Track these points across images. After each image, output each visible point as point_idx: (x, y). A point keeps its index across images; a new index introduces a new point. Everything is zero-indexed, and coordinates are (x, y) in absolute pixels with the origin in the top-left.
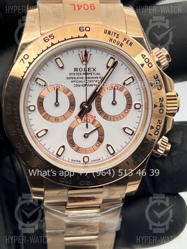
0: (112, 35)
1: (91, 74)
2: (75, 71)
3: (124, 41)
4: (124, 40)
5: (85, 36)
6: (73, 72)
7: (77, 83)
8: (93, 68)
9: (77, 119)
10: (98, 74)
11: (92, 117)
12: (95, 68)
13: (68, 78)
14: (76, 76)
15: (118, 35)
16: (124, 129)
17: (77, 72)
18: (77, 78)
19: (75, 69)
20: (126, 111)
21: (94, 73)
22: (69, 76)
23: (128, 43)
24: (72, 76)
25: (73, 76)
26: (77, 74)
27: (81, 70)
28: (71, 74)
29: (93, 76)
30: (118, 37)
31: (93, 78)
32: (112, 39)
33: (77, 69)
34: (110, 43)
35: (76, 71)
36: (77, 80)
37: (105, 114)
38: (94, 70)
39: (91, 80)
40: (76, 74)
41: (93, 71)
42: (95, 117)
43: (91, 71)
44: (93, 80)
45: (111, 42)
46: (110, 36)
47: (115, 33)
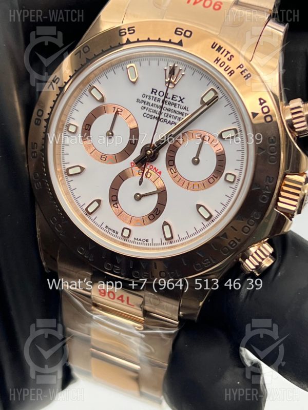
0: (222, 53)
1: (175, 105)
2: (152, 93)
3: (237, 68)
4: (239, 66)
5: (180, 44)
6: (149, 93)
7: (149, 113)
8: (180, 97)
9: (132, 166)
10: (185, 108)
11: (156, 171)
12: (184, 98)
13: (138, 101)
14: (152, 102)
15: (231, 56)
16: (199, 206)
17: (155, 96)
18: (152, 105)
19: (153, 89)
20: (211, 180)
21: (179, 105)
22: (141, 99)
23: (243, 73)
24: (145, 99)
25: (147, 100)
26: (154, 98)
27: (161, 94)
28: (144, 96)
29: (177, 109)
30: (230, 60)
31: (175, 112)
32: (220, 59)
33: (155, 91)
34: (214, 65)
35: (154, 93)
36: (151, 107)
37: (177, 173)
38: (181, 100)
39: (173, 114)
40: (152, 98)
41: (179, 101)
42: (160, 173)
43: (176, 100)
44: (175, 115)
45: (217, 63)
46: (217, 55)
47: (228, 52)
